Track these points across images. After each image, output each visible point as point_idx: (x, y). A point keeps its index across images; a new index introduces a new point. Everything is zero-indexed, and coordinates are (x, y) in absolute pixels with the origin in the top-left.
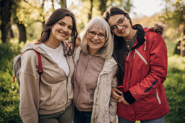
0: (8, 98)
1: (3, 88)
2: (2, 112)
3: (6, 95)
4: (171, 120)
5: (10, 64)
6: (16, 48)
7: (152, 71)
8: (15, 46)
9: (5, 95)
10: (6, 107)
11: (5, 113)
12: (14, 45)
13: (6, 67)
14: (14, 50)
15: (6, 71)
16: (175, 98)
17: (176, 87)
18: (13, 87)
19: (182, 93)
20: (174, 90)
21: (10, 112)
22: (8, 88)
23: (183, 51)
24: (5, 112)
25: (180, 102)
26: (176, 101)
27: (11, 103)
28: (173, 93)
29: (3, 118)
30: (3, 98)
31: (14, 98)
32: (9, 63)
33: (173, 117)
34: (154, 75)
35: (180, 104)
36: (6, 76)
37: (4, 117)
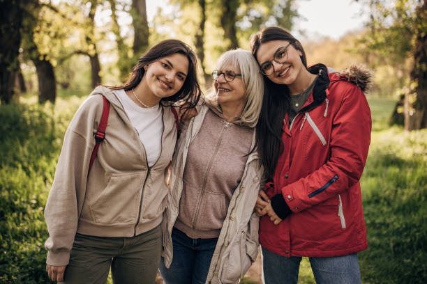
0: (25, 223)
1: (12, 203)
2: (15, 253)
3: (21, 218)
4: (377, 266)
5: (23, 152)
6: (36, 114)
7: (332, 159)
8: (32, 112)
9: (18, 218)
10: (22, 243)
11: (21, 256)
12: (31, 109)
13: (15, 158)
14: (31, 119)
15: (15, 167)
16: (388, 221)
17: (392, 197)
18: (34, 202)
19: (404, 209)
20: (386, 203)
21: (33, 254)
22: (24, 202)
23: (411, 117)
24: (22, 253)
25: (398, 229)
26: (391, 227)
27: (32, 234)
28: (385, 209)
29: (17, 266)
30: (14, 224)
31: (38, 223)
32: (21, 148)
33: (382, 260)
34: (333, 166)
35: (398, 232)
36: (18, 177)
37: (19, 264)
